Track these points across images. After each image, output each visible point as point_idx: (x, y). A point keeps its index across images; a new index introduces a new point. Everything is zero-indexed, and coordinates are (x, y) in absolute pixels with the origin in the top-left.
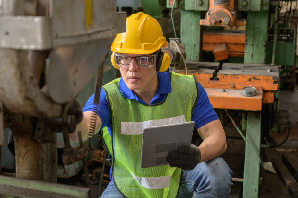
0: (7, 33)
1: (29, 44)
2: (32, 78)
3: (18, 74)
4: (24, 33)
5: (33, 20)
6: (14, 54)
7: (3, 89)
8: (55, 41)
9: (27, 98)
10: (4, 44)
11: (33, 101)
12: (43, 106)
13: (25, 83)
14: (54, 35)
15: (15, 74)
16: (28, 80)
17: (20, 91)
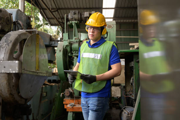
0: (5, 67)
1: (13, 71)
2: (13, 86)
3: (8, 83)
4: (11, 67)
5: (15, 62)
6: (7, 75)
7: (1, 90)
8: (23, 71)
9: (11, 94)
10: (3, 71)
11: (13, 96)
12: (17, 98)
13: (10, 88)
14: (23, 69)
15: (7, 84)
16: (12, 87)
17: (8, 91)
